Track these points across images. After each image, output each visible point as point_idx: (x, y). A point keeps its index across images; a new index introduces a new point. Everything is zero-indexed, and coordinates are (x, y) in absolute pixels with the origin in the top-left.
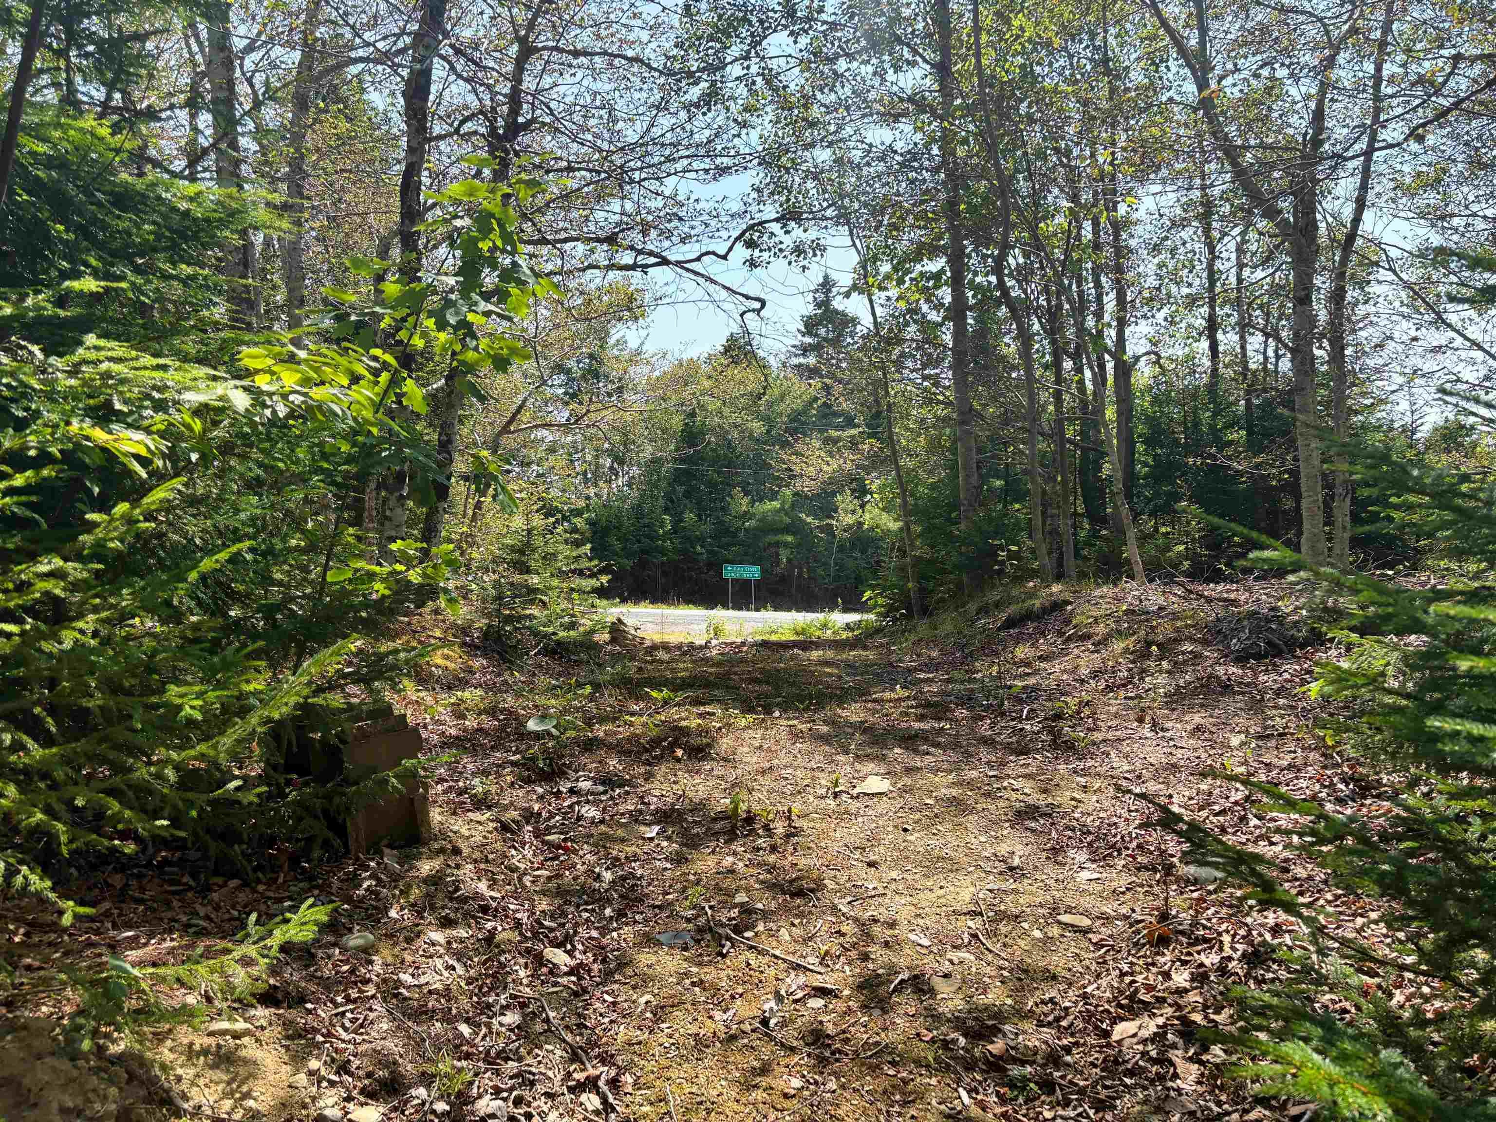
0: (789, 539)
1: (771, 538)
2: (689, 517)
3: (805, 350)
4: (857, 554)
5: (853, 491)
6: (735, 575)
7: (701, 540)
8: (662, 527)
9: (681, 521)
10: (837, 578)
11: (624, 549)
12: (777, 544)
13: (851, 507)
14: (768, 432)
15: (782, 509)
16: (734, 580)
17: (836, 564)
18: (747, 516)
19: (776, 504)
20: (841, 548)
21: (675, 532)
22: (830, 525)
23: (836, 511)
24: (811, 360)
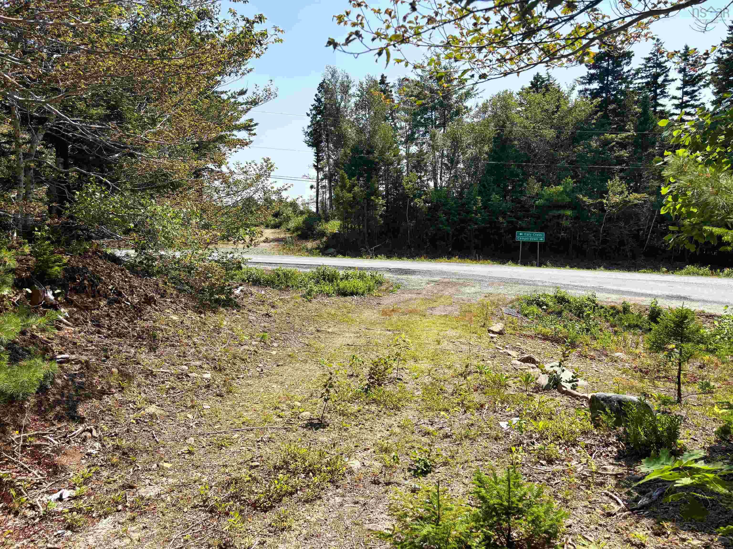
0: (569, 213)
1: (556, 213)
2: (495, 197)
3: (591, 79)
4: (622, 224)
5: (621, 178)
6: (525, 239)
7: (503, 214)
8: (475, 204)
9: (489, 200)
10: (604, 242)
11: (447, 220)
12: (559, 217)
13: (619, 189)
14: (558, 137)
15: (565, 191)
16: (524, 243)
17: (604, 231)
18: (538, 196)
19: (560, 188)
20: (610, 219)
21: (485, 208)
22: (602, 203)
23: (607, 192)
24: (595, 85)
